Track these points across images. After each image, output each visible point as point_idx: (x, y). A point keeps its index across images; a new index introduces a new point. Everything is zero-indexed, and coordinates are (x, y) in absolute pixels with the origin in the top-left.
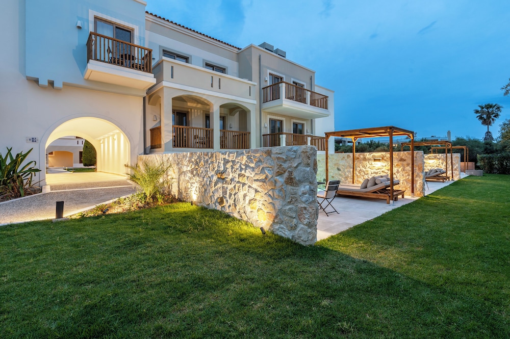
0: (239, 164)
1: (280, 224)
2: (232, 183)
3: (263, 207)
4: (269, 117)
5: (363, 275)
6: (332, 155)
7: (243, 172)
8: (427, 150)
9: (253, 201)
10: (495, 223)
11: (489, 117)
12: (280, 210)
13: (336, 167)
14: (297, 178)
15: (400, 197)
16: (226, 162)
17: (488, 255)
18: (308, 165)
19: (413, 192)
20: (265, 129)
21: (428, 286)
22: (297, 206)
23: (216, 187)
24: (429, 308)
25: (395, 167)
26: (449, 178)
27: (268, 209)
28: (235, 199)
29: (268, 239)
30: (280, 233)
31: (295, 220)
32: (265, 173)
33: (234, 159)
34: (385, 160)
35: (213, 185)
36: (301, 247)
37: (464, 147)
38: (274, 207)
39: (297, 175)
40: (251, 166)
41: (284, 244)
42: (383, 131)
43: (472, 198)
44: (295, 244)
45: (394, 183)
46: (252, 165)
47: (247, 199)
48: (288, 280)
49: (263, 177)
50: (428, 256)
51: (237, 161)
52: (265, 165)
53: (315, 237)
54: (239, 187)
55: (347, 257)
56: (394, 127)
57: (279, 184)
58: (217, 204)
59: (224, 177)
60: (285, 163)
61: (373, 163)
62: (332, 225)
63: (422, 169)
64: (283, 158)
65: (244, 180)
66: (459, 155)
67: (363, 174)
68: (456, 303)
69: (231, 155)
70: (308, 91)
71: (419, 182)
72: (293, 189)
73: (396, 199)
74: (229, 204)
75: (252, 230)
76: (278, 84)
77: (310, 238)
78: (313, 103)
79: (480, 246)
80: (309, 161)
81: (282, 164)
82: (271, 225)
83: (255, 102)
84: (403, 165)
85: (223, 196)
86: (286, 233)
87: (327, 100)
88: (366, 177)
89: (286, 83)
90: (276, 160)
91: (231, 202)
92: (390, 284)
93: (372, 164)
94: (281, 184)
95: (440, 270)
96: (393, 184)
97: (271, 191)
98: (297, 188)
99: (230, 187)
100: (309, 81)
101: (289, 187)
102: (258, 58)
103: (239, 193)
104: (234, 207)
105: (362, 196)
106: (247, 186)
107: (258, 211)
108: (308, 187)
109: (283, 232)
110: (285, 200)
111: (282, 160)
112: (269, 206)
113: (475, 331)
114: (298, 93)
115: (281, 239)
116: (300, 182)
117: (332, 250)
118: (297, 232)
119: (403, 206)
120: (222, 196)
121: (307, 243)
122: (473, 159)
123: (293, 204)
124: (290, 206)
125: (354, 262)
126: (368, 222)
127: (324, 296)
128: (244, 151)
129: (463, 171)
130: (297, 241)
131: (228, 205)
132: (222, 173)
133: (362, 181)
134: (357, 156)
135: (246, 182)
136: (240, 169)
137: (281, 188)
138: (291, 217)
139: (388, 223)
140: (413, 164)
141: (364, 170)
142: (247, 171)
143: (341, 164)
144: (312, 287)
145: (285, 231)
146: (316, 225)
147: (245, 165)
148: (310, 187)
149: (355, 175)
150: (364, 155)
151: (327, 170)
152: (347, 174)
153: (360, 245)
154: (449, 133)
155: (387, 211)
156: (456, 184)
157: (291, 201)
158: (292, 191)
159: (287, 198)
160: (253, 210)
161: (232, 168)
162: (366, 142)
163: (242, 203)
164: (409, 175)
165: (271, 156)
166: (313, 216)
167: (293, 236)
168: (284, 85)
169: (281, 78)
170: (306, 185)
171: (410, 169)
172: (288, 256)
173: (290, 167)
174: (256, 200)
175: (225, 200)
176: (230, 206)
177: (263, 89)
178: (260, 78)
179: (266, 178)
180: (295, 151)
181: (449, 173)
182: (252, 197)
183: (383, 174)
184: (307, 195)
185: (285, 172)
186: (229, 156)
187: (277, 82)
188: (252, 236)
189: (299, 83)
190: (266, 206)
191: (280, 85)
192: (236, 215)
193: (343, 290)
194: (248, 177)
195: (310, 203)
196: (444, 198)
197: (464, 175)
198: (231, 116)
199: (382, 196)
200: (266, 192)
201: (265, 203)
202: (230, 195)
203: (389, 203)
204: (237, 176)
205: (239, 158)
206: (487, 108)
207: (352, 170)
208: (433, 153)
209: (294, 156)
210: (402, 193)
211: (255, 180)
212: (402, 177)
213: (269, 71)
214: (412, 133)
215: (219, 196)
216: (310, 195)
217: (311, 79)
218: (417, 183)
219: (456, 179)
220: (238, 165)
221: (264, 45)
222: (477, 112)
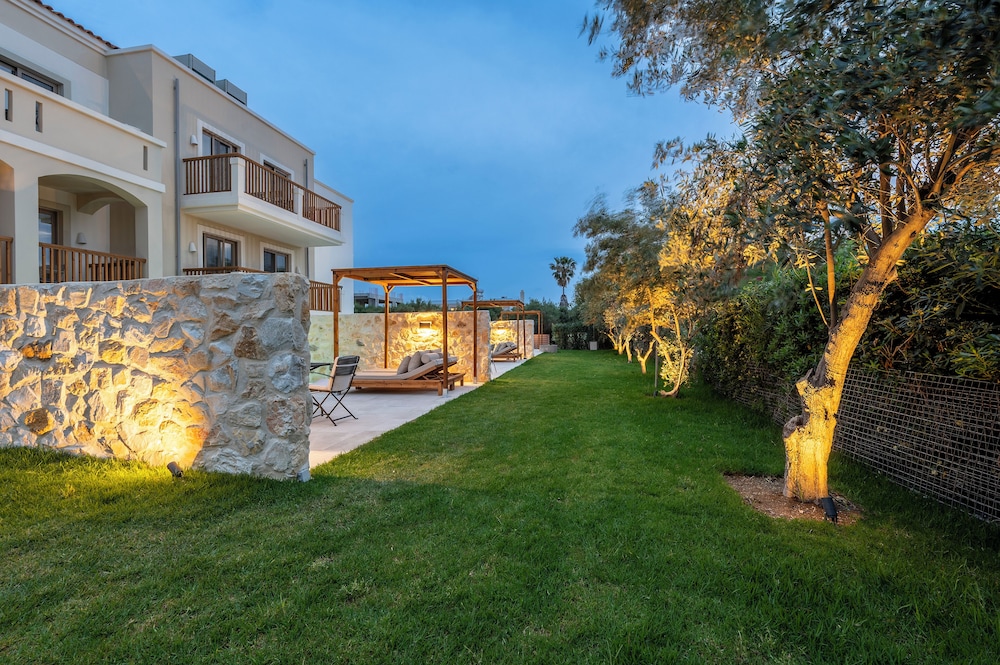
0: (102, 317)
1: (222, 446)
2: (79, 367)
3: (176, 417)
4: (201, 229)
5: (393, 503)
6: (347, 317)
7: (115, 337)
8: (496, 315)
9: (146, 407)
10: (566, 403)
11: (564, 276)
12: (223, 417)
13: (355, 340)
14: (265, 342)
15: (457, 384)
16: (55, 314)
17: (557, 440)
18: (290, 312)
19: (475, 375)
20: (190, 256)
21: (487, 493)
22: (264, 400)
23: (19, 384)
24: (485, 520)
25: (452, 336)
26: (520, 355)
27: (190, 419)
28: (88, 409)
29: (189, 485)
30: (221, 468)
31: (259, 432)
32: (182, 335)
33: (85, 305)
34: (437, 326)
35: (8, 379)
36: (273, 484)
37: (538, 313)
38: (207, 413)
39: (263, 335)
40: (142, 321)
41: (232, 487)
42: (433, 273)
43: (545, 379)
44: (259, 481)
45: (449, 361)
46: (145, 318)
47: (129, 404)
48: (238, 549)
49: (175, 345)
50: (488, 455)
51: (95, 309)
52: (181, 317)
53: (305, 460)
54: (102, 376)
55: (367, 483)
56: (449, 268)
57: (217, 360)
58: (21, 431)
59: (49, 353)
60: (235, 310)
61: (419, 330)
62: (343, 439)
63: (487, 339)
64: (231, 300)
65: (122, 357)
66: (532, 322)
67: (402, 350)
68: (519, 505)
69: (76, 295)
70: (299, 186)
71: (484, 358)
72: (254, 366)
73: (452, 388)
74: (66, 424)
75: (142, 474)
76: (228, 157)
77: (293, 463)
78: (309, 214)
79: (549, 432)
80: (292, 305)
81: (228, 313)
82: (200, 455)
83: (162, 188)
84: (462, 333)
85: (46, 407)
86: (238, 464)
87: (338, 214)
88: (407, 354)
89: (247, 160)
90: (213, 304)
91: (74, 417)
92: (433, 505)
93: (416, 333)
94: (225, 358)
95: (504, 469)
96: (448, 363)
97: (200, 375)
98: (266, 363)
99: (69, 379)
100: (301, 168)
101: (246, 363)
102: (170, 86)
103: (101, 392)
104: (84, 431)
105: (400, 386)
106: (127, 373)
107: (162, 427)
108: (288, 358)
109: (231, 463)
110: (234, 392)
111: (228, 304)
112: (193, 411)
113: (536, 530)
114: (276, 187)
115: (224, 479)
116: (272, 349)
117: (340, 478)
118: (263, 457)
119: (461, 397)
120: (40, 406)
121: (288, 475)
122: (548, 332)
123: (256, 397)
124: (249, 404)
125: (379, 487)
126: (408, 424)
127: (316, 554)
128: (119, 284)
129: (536, 347)
130: (265, 475)
131: (61, 429)
132: (41, 345)
133: (399, 361)
134: (392, 318)
135: (125, 363)
136: (103, 329)
137: (224, 367)
138: (250, 427)
139: (438, 422)
140: (475, 331)
141: (404, 343)
142: (127, 333)
143: (364, 332)
144: (292, 547)
145: (235, 460)
146: (307, 436)
147: (122, 318)
148: (293, 358)
149: (388, 353)
150: (403, 317)
151: (336, 343)
152: (375, 351)
153: (391, 460)
154: (522, 293)
155: (438, 405)
156: (529, 363)
157: (250, 393)
158: (252, 370)
159: (240, 386)
160: (149, 428)
161: (78, 328)
162: (410, 302)
163: (112, 415)
164: (470, 349)
165: (198, 296)
166: (300, 418)
167: (254, 468)
168: (241, 162)
169: (235, 148)
170: (285, 355)
171: (472, 339)
172: (240, 507)
173: (249, 318)
174: (155, 402)
175: (51, 417)
176: (70, 429)
177: (184, 160)
178: (176, 133)
179: (185, 348)
180: (259, 285)
181: (521, 348)
182: (146, 395)
183: (433, 348)
184: (287, 375)
185: (235, 330)
186: (66, 296)
187: (223, 153)
188: (140, 486)
189: (277, 168)
190: (184, 412)
191: (232, 160)
192: (92, 449)
193: (355, 534)
194: (130, 350)
195: (295, 391)
196: (514, 381)
197: (537, 352)
198: (81, 215)
199: (431, 383)
200: (185, 379)
201: (181, 406)
202: (72, 400)
203: (441, 394)
204: (95, 348)
205: (103, 302)
206: (563, 263)
207: (383, 344)
208: (504, 319)
209: (257, 295)
210: (461, 378)
211: (152, 355)
212: (460, 352)
213: (201, 124)
214: (475, 281)
215: (28, 408)
216: (293, 374)
217: (306, 165)
218: (480, 361)
219: (529, 357)
220: (99, 322)
221: (188, 59)
222: (553, 267)
